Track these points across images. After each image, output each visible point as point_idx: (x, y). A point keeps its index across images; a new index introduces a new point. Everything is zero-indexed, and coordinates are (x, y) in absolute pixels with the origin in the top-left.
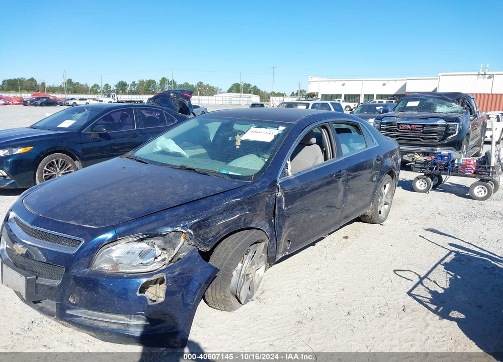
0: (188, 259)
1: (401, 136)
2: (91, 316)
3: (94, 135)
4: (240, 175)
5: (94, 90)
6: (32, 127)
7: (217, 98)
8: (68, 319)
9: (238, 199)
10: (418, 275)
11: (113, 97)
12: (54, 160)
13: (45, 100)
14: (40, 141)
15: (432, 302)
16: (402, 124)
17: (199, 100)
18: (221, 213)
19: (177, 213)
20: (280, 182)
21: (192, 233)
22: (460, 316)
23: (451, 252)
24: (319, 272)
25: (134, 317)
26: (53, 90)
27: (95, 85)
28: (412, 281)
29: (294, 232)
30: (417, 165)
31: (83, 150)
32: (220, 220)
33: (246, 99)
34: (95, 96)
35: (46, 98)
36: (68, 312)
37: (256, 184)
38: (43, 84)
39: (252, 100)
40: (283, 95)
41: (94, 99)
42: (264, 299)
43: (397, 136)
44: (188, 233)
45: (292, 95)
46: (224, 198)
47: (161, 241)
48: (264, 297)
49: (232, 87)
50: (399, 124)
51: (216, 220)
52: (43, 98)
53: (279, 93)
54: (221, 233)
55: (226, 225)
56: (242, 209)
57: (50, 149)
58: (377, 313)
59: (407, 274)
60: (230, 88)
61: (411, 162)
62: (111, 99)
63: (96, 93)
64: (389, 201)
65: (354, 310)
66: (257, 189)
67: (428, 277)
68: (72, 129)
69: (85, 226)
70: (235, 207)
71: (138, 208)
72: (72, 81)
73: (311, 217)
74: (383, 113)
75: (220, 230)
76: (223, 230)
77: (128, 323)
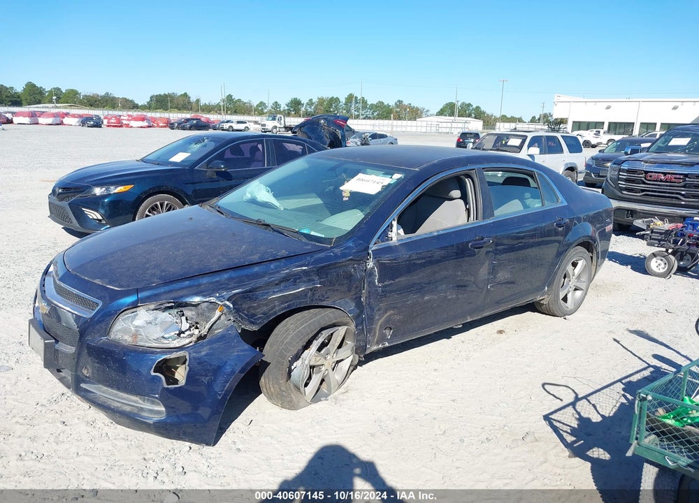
0: (222, 337)
1: (649, 191)
2: (103, 392)
3: (210, 173)
4: (323, 236)
5: (260, 110)
6: (142, 160)
7: (419, 124)
8: (83, 393)
9: (304, 268)
10: (575, 393)
11: (280, 120)
12: (158, 203)
13: (195, 122)
14: (144, 178)
15: (573, 432)
16: (652, 172)
17: (392, 126)
18: (277, 284)
19: (218, 279)
20: (374, 248)
21: (231, 306)
22: (602, 457)
23: (650, 366)
24: (435, 373)
25: (148, 400)
26: (209, 109)
27: (261, 103)
28: (561, 400)
29: (398, 318)
30: (654, 236)
31: (194, 191)
32: (275, 293)
33: (460, 125)
34: (258, 119)
35: (196, 119)
36: (83, 385)
37: (336, 250)
38: (198, 101)
39: (469, 127)
40: (520, 120)
41: (256, 123)
42: (343, 400)
43: (643, 191)
44: (225, 305)
45: (533, 120)
46: (285, 265)
47: (194, 313)
48: (345, 397)
49: (444, 108)
50: (646, 172)
51: (267, 292)
52: (193, 119)
53: (512, 117)
54: (277, 309)
55: (284, 299)
56: (310, 281)
57: (153, 188)
58: (484, 437)
59: (559, 391)
60: (441, 109)
61: (644, 230)
62: (276, 123)
63: (261, 113)
64: (583, 286)
65: (453, 429)
66: (336, 255)
67: (589, 398)
68: (184, 164)
69: (108, 286)
70: (299, 278)
71: (174, 270)
72: (233, 97)
73: (426, 298)
74: (631, 154)
75: (275, 306)
76: (279, 306)
77: (142, 406)
